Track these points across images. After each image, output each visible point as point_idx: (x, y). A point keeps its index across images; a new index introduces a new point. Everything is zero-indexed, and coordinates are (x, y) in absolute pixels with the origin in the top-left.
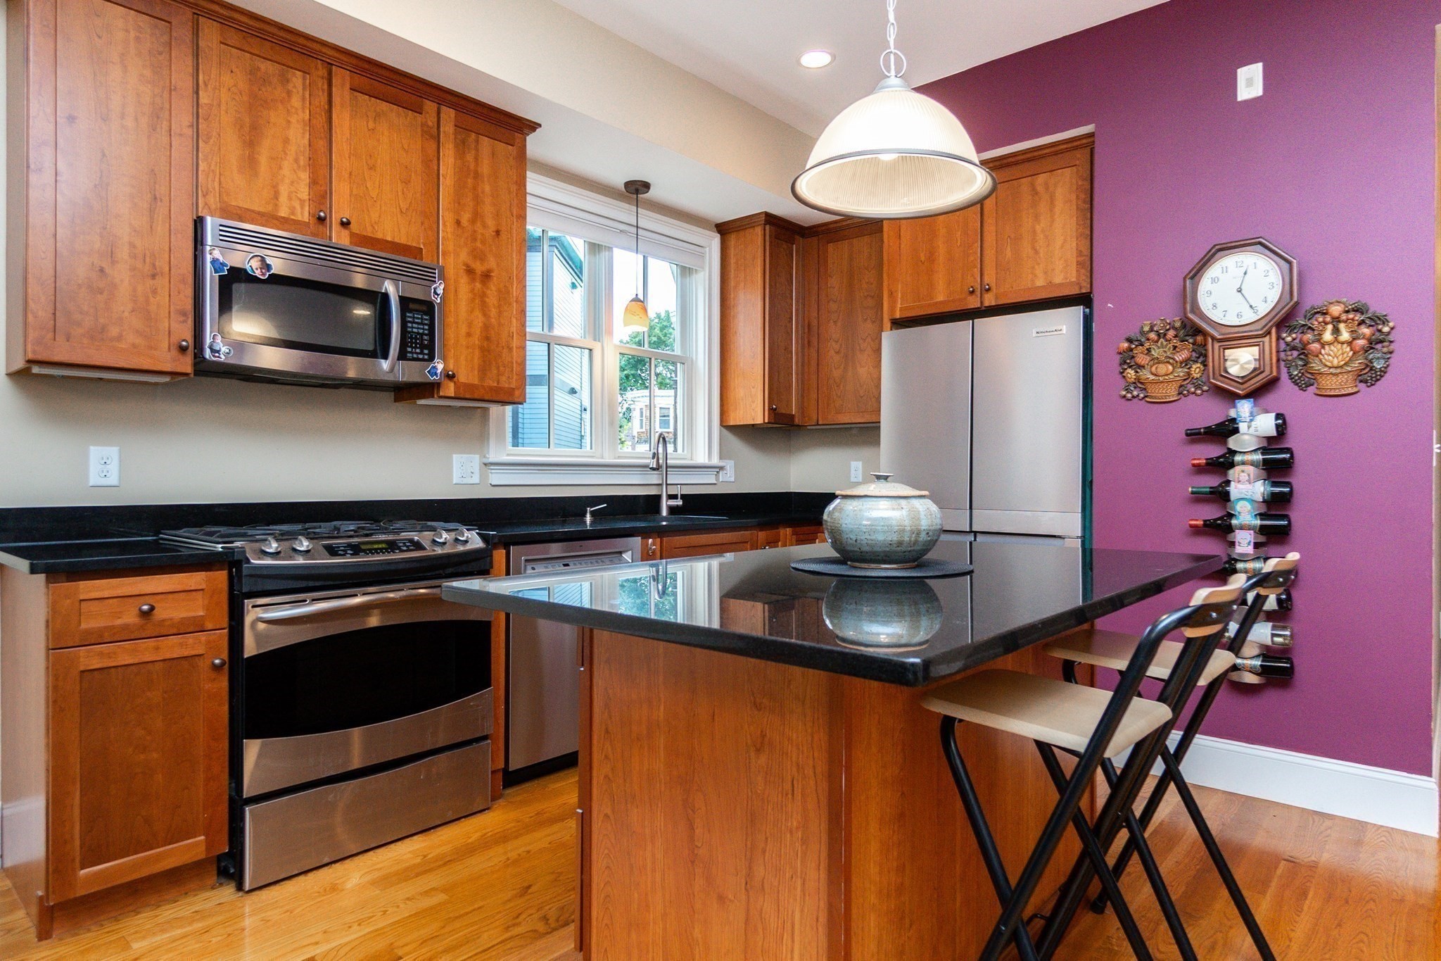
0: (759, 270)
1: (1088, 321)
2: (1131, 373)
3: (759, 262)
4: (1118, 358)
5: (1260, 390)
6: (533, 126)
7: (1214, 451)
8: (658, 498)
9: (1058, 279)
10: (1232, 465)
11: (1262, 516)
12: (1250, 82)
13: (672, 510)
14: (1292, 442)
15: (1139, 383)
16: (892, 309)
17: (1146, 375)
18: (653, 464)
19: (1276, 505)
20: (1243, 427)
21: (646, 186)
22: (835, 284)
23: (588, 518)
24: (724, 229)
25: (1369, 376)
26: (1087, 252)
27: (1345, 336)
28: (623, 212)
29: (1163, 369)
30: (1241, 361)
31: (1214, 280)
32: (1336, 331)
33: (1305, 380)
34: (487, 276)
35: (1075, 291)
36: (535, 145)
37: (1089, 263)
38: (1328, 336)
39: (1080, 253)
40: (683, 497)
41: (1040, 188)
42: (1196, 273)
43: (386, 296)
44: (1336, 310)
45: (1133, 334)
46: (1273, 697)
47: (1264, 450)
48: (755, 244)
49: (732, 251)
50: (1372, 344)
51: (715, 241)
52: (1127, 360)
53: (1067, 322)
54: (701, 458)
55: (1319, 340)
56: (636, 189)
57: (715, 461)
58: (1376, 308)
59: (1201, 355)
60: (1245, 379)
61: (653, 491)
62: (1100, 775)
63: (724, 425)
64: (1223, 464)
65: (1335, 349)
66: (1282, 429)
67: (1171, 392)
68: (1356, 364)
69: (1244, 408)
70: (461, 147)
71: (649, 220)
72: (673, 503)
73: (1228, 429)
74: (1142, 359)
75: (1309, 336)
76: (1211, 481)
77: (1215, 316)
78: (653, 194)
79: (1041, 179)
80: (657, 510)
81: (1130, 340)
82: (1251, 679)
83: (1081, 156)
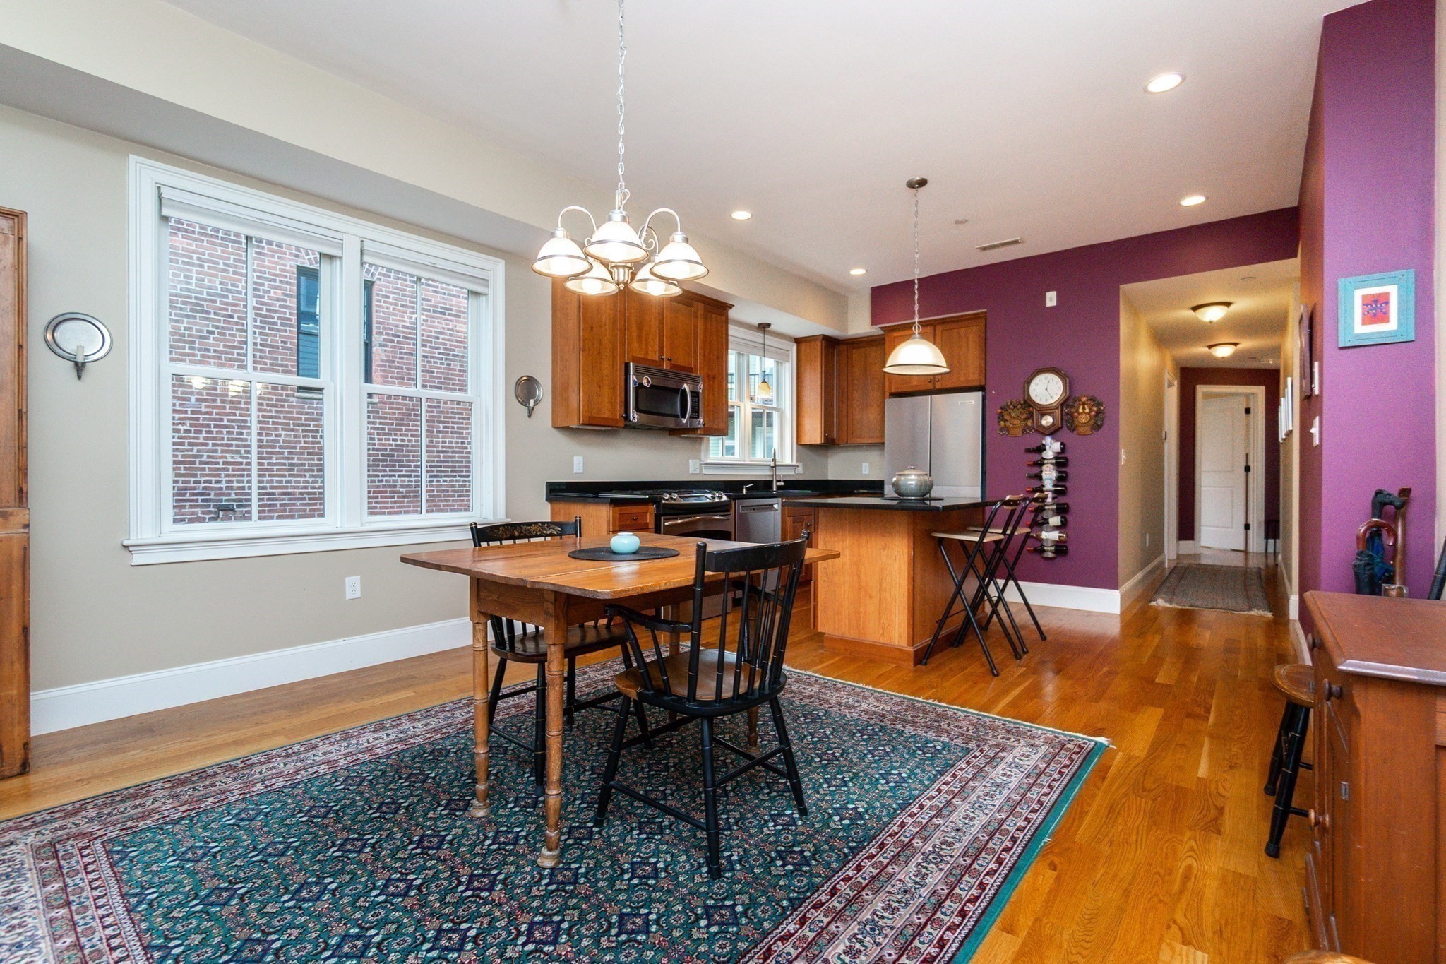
0: (819, 363)
1: (984, 398)
2: (1002, 423)
3: (819, 359)
4: (996, 416)
5: (1053, 432)
6: (731, 306)
7: (1036, 457)
8: (772, 481)
9: (971, 377)
10: (1043, 464)
11: (1055, 486)
12: (1051, 299)
13: (779, 488)
14: (1068, 454)
15: (1005, 428)
16: (890, 388)
17: (1008, 423)
18: (772, 464)
19: (1061, 479)
20: (1047, 447)
21: (769, 325)
22: (857, 370)
23: (744, 491)
24: (798, 341)
25: (1096, 427)
26: (983, 366)
27: (1087, 410)
28: (758, 337)
29: (1016, 422)
30: (1047, 421)
31: (1037, 384)
32: (1084, 409)
33: (1072, 429)
34: (714, 378)
35: (976, 384)
36: (732, 314)
37: (985, 372)
38: (1081, 410)
39: (980, 367)
40: (784, 481)
41: (962, 335)
42: (1029, 382)
43: (685, 390)
44: (1084, 399)
45: (1003, 404)
46: (1061, 560)
47: (1056, 458)
48: (817, 349)
49: (803, 353)
50: (1098, 413)
51: (795, 347)
52: (1001, 417)
53: (974, 399)
54: (788, 461)
55: (1077, 411)
56: (764, 327)
57: (795, 463)
58: (1100, 399)
59: (1031, 416)
60: (1049, 428)
61: (768, 478)
62: (987, 603)
63: (798, 444)
64: (1040, 463)
65: (1083, 416)
66: (1063, 450)
67: (1019, 431)
68: (1091, 423)
69: (1048, 440)
70: (706, 318)
71: (770, 340)
72: (779, 484)
73: (1042, 449)
74: (1007, 417)
75: (1073, 410)
76: (1035, 470)
77: (1037, 400)
78: (772, 328)
79: (963, 330)
80: (771, 487)
81: (1002, 408)
82: (1050, 555)
83: (982, 322)
